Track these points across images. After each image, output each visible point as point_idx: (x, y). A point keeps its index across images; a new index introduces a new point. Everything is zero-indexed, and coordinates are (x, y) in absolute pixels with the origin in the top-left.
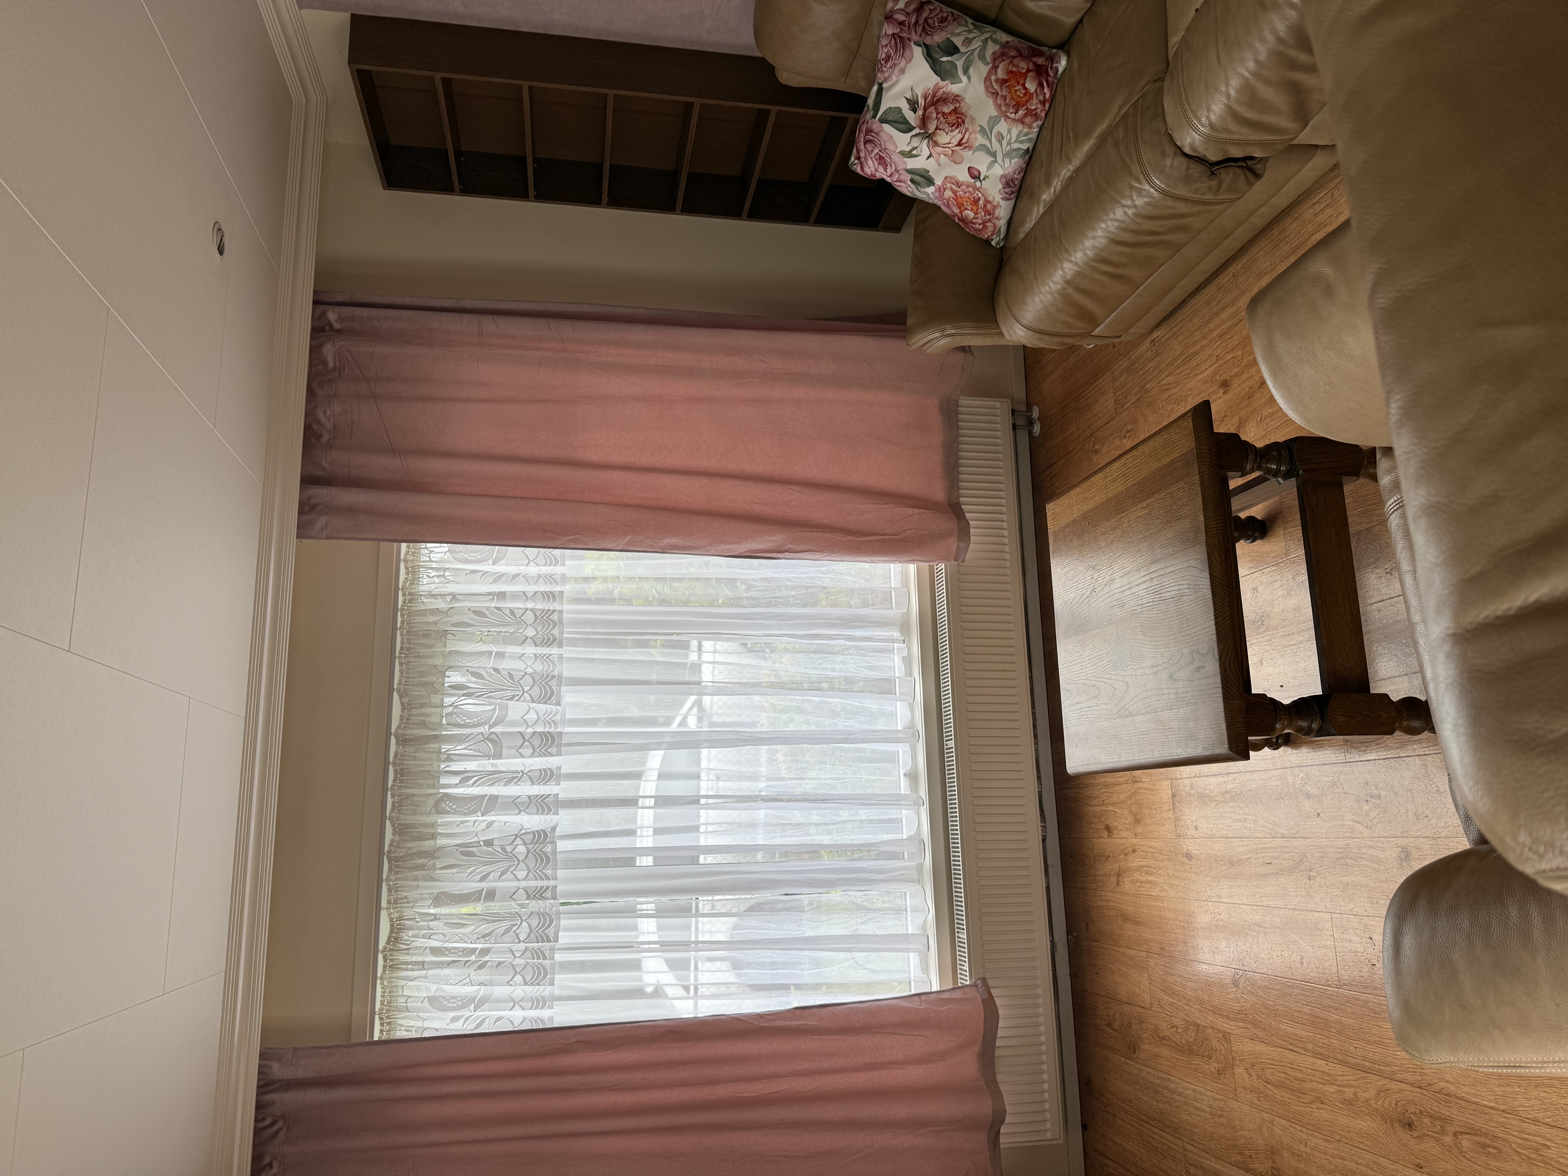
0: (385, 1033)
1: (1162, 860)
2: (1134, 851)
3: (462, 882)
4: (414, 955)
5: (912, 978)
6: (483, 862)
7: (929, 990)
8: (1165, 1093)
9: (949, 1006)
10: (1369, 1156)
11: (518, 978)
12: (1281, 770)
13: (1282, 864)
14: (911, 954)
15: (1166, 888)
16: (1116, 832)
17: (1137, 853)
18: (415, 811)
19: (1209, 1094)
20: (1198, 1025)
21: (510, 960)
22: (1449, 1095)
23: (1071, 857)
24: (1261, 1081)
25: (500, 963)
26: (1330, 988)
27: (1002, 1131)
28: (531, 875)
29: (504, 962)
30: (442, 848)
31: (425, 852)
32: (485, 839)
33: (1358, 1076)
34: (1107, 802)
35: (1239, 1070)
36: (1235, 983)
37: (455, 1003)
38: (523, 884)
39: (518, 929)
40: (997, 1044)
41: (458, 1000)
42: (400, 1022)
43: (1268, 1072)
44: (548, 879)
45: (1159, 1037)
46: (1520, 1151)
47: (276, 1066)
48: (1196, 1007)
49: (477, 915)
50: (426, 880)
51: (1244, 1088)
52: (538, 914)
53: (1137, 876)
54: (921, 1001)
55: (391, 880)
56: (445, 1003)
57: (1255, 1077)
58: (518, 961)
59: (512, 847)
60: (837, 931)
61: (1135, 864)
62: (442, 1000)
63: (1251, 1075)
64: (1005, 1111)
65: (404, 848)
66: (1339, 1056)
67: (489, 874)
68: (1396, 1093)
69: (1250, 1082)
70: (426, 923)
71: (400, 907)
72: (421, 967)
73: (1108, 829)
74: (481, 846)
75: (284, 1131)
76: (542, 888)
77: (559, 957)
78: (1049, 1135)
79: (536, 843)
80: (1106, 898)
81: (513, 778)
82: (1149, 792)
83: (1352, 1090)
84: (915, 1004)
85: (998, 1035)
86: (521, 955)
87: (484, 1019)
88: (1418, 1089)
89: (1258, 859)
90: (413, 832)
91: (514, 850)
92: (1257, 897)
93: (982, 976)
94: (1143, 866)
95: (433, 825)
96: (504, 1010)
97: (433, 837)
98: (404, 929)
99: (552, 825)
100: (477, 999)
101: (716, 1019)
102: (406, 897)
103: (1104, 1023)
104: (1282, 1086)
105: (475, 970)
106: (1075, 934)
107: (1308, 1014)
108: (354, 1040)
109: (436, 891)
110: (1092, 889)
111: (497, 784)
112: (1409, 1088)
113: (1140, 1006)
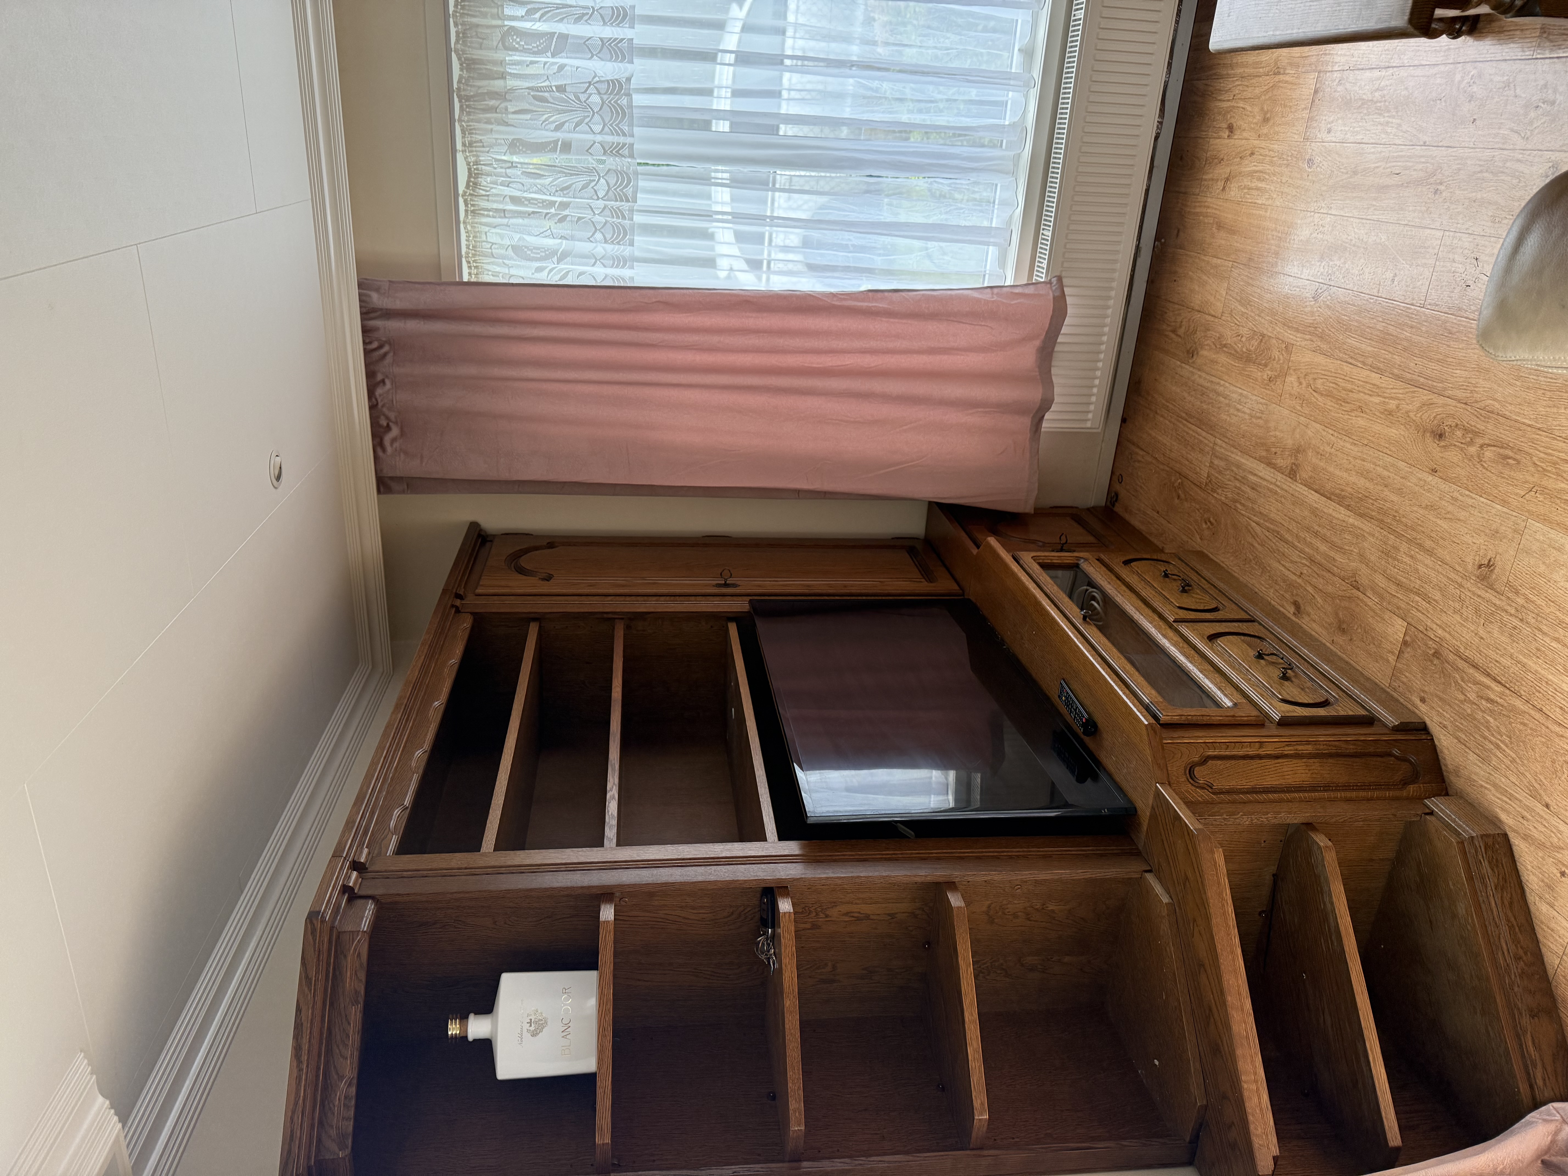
0: (473, 276)
1: (1280, 166)
2: (1252, 154)
3: (536, 129)
4: (494, 202)
5: (987, 272)
6: (558, 110)
7: (1003, 285)
8: (1211, 395)
9: (1019, 301)
10: (1390, 459)
11: (599, 236)
12: (1452, 66)
13: (1411, 175)
14: (991, 248)
15: (1275, 196)
16: (1238, 132)
17: (1255, 156)
18: (481, 44)
19: (1254, 398)
20: (1263, 335)
21: (590, 217)
22: (1492, 412)
23: (1181, 158)
24: (1310, 389)
25: (579, 219)
26: (1412, 307)
27: (1046, 417)
28: (606, 129)
29: (584, 218)
30: (512, 90)
31: (496, 93)
32: (556, 84)
33: (1408, 390)
34: (1239, 96)
35: (1291, 379)
36: (1315, 298)
37: (539, 254)
38: (599, 138)
39: (596, 185)
40: (1059, 340)
41: (541, 252)
42: (486, 266)
43: (1319, 382)
44: (624, 135)
45: (1221, 344)
46: (1538, 463)
47: (375, 296)
48: (1268, 318)
49: (555, 166)
50: (499, 124)
51: (1290, 394)
52: (616, 171)
53: (1246, 182)
54: (993, 294)
55: (464, 121)
56: (529, 252)
57: (1304, 385)
58: (597, 218)
59: (586, 96)
60: (918, 218)
61: (1249, 169)
62: (526, 250)
63: (1301, 383)
64: (1053, 400)
65: (474, 86)
66: (1396, 371)
67: (563, 124)
68: (1439, 407)
69: (1298, 390)
70: (503, 170)
71: (476, 151)
72: (503, 215)
73: (1231, 128)
74: (554, 91)
75: (391, 354)
76: (618, 144)
77: (638, 218)
78: (1089, 424)
79: (610, 94)
80: (1206, 204)
81: (584, 15)
82: (1290, 86)
83: (1396, 402)
84: (986, 296)
85: (1062, 332)
86: (601, 213)
87: (568, 272)
88: (1462, 405)
89: (1387, 168)
90: (481, 69)
91: (587, 99)
92: (1370, 211)
93: (1058, 274)
94: (1256, 172)
95: (502, 63)
96: (586, 265)
97: (503, 76)
98: (482, 174)
99: (627, 75)
100: (559, 252)
101: (790, 294)
102: (481, 141)
103: (1169, 329)
104: (1329, 395)
105: (556, 223)
106: (1163, 240)
107: (1379, 330)
108: (444, 279)
109: (511, 137)
110: (1194, 195)
111: (566, 20)
112: (1454, 403)
113: (1209, 315)
